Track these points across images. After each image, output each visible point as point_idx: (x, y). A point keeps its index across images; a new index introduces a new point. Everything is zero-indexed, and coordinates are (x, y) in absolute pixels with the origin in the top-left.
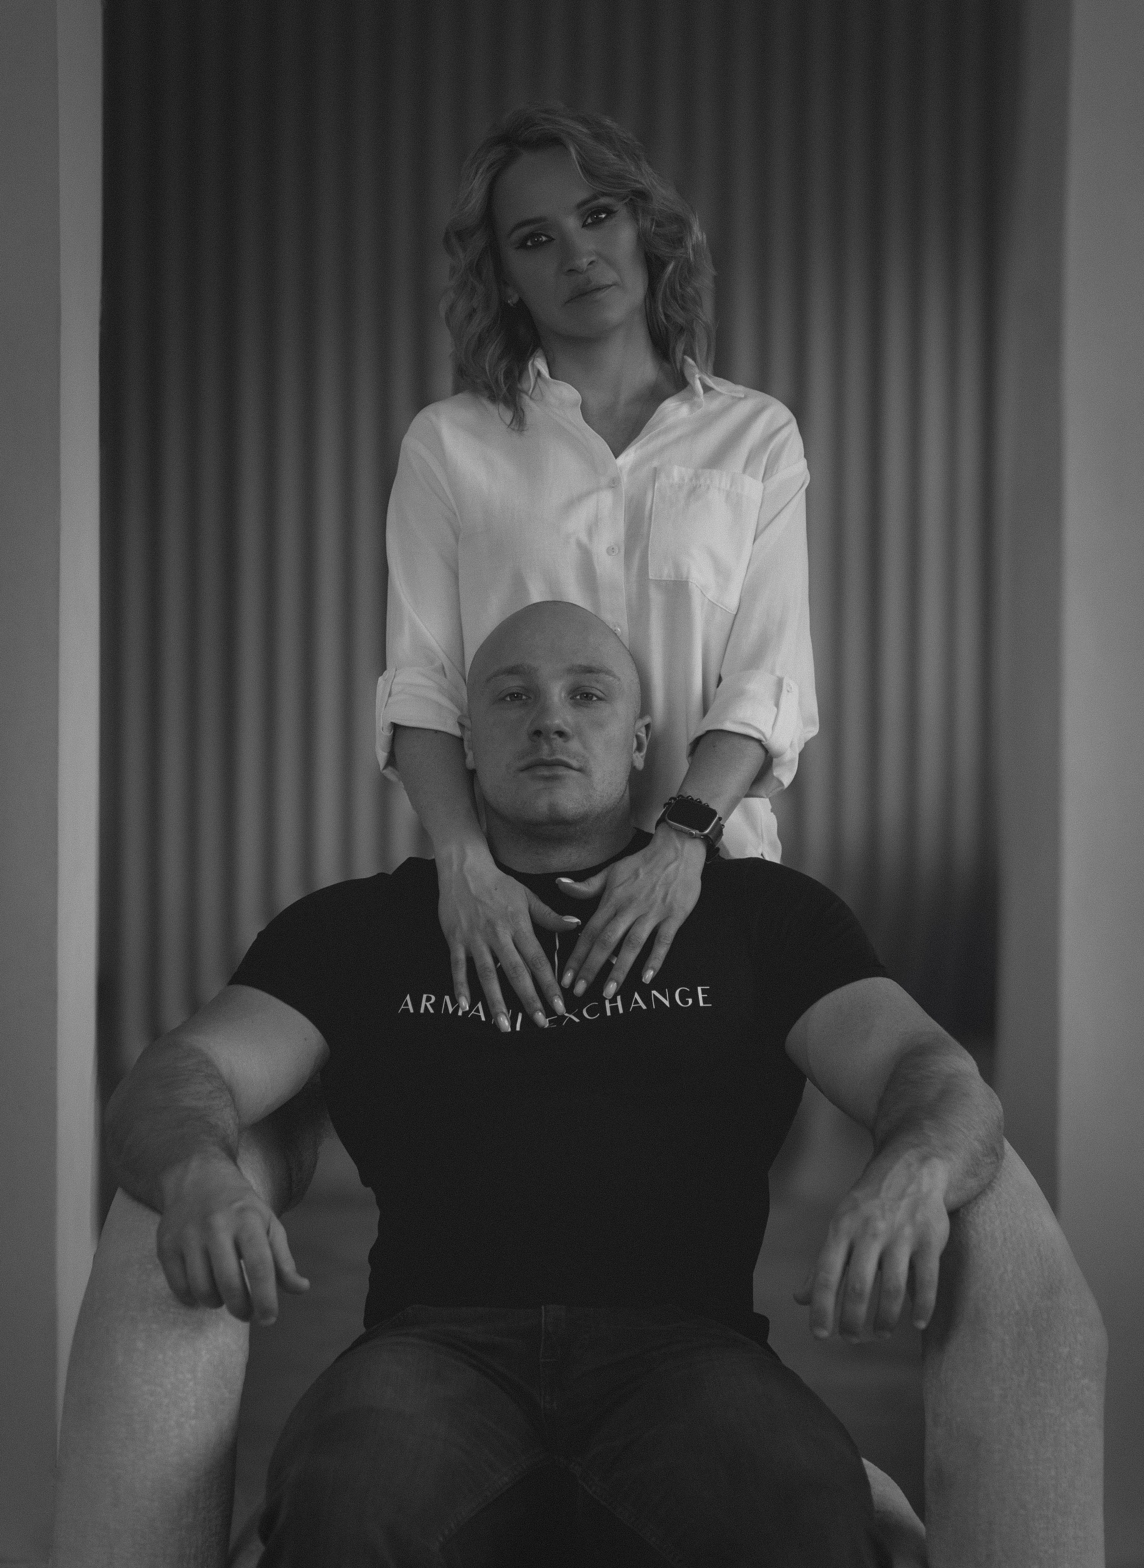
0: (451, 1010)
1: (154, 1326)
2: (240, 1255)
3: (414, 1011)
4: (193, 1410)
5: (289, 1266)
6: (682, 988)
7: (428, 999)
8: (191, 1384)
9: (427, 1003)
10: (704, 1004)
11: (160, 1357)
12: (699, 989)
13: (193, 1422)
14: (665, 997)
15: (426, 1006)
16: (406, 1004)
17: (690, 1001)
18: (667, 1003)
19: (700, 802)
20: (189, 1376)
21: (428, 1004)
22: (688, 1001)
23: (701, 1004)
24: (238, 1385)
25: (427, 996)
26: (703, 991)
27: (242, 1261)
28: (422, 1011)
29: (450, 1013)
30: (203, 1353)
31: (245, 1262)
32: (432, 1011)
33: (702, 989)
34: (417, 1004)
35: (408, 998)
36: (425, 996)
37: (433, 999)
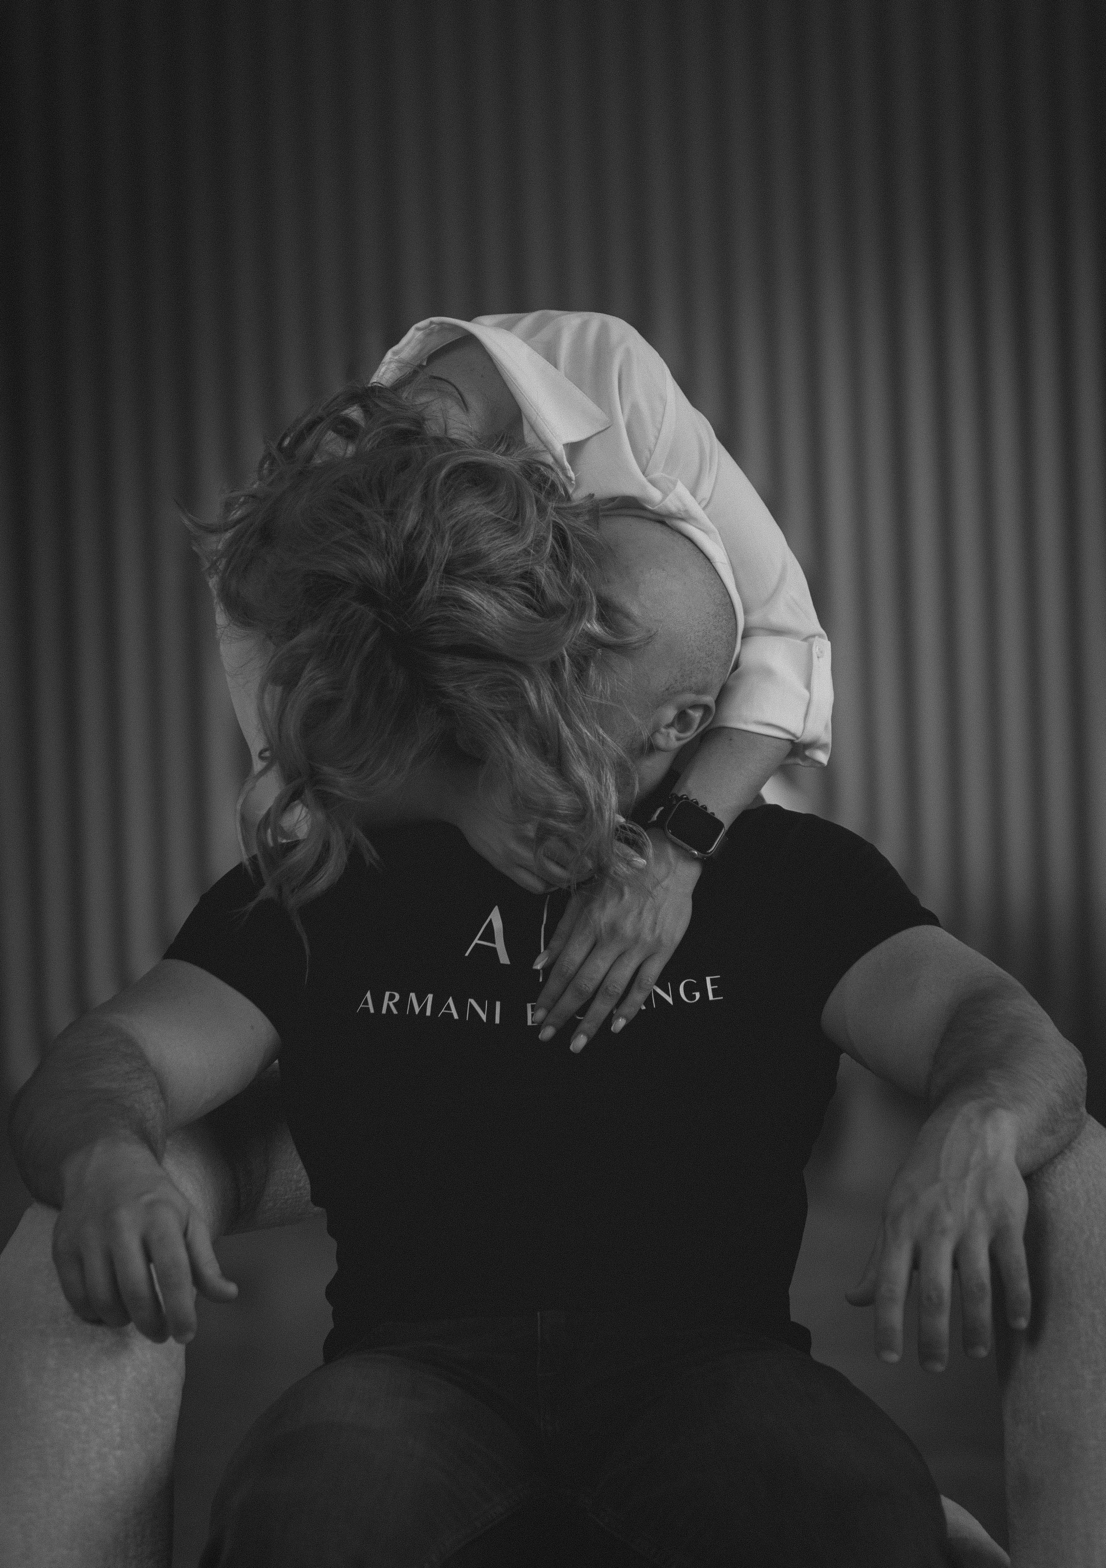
0: (417, 1010)
1: (68, 1340)
2: (149, 1258)
3: (374, 1011)
4: (118, 1439)
5: (211, 1269)
6: (686, 981)
7: (392, 997)
8: (114, 1407)
9: (389, 1002)
10: (713, 997)
11: (76, 1375)
12: (708, 979)
13: (118, 1453)
14: (668, 994)
15: (388, 1005)
16: (366, 1003)
17: (698, 995)
18: (670, 1000)
19: (697, 803)
20: (111, 1398)
21: (391, 1003)
22: (695, 995)
23: (711, 997)
24: (173, 1408)
25: (390, 994)
26: (713, 982)
27: (152, 1266)
28: (384, 1011)
29: (417, 1013)
30: (128, 1370)
31: (156, 1267)
32: (395, 1012)
33: (711, 979)
34: (378, 1004)
35: (368, 995)
36: (387, 994)
37: (397, 997)
